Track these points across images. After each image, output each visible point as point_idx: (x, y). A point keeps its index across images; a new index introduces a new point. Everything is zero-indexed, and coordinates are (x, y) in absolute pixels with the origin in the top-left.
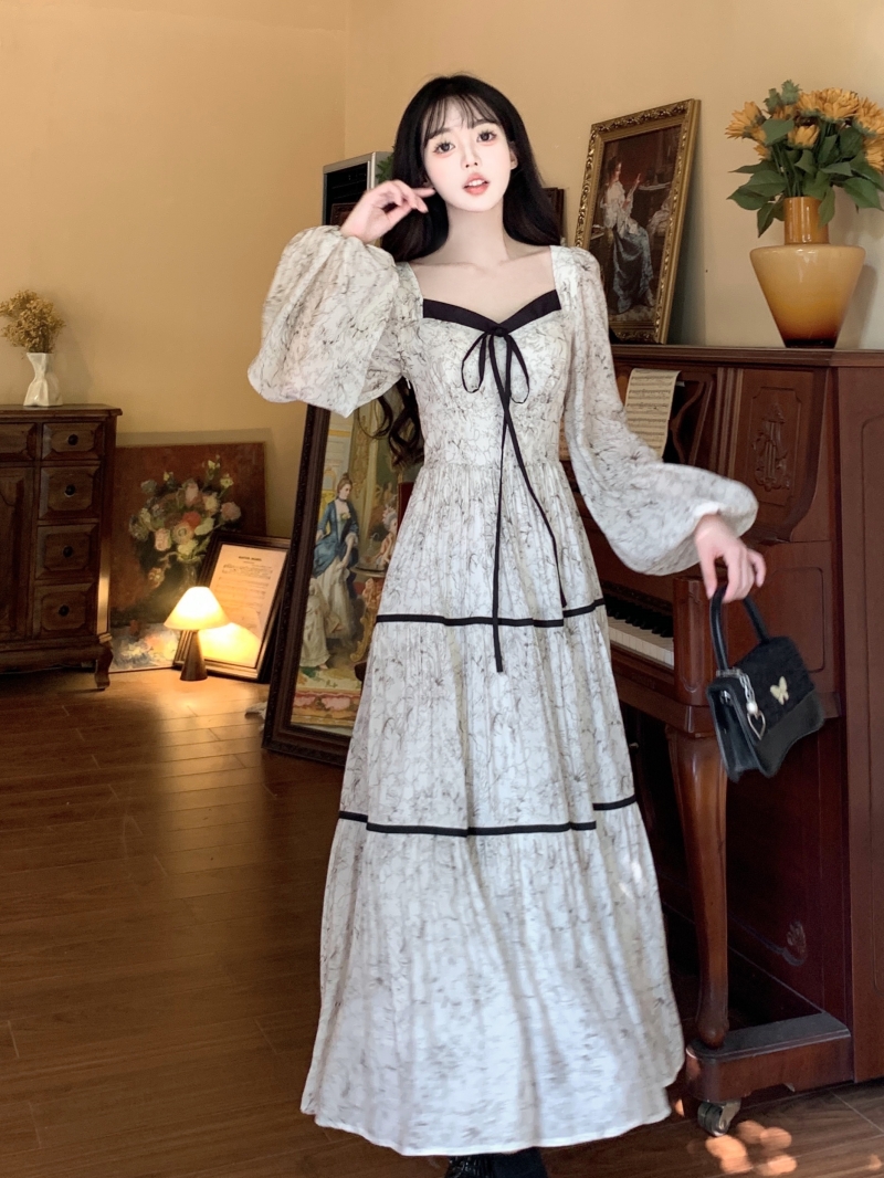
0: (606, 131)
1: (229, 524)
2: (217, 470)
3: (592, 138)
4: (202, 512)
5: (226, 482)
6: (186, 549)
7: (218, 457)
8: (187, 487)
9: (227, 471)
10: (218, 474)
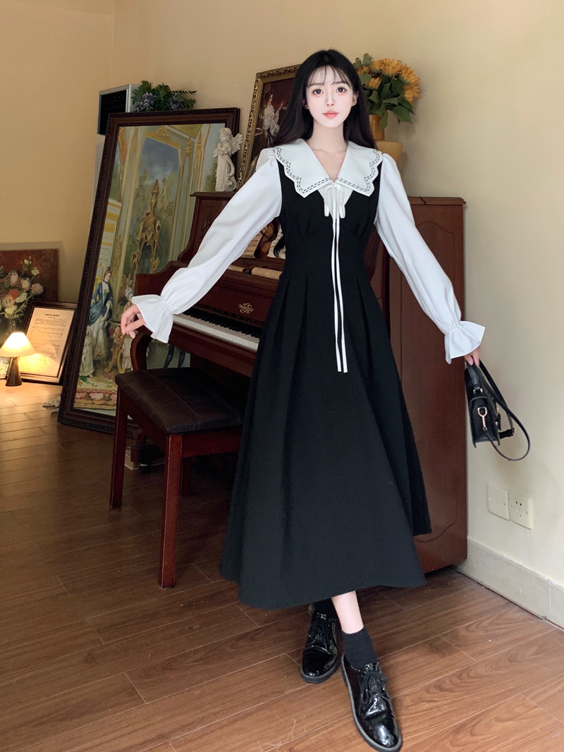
0: (264, 77)
1: (36, 296)
2: (30, 265)
3: (257, 81)
4: (20, 289)
5: (35, 272)
6: (10, 310)
7: (30, 257)
8: (11, 275)
9: (35, 266)
10: (30, 267)
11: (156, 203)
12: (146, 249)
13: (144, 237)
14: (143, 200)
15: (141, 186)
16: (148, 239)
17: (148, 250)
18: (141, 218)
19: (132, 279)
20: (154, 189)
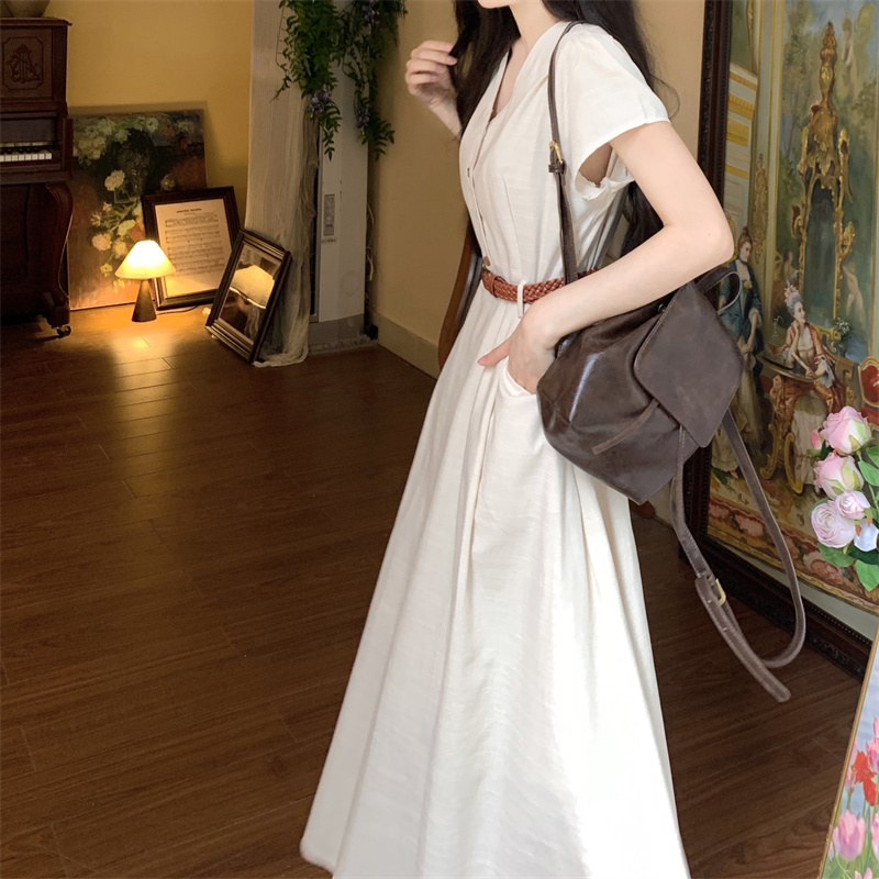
11: (833, 82)
12: (821, 197)
13: (814, 167)
14: (803, 71)
15: (795, 37)
16: (824, 173)
17: (825, 201)
18: (802, 119)
19: (796, 265)
20: (826, 46)
